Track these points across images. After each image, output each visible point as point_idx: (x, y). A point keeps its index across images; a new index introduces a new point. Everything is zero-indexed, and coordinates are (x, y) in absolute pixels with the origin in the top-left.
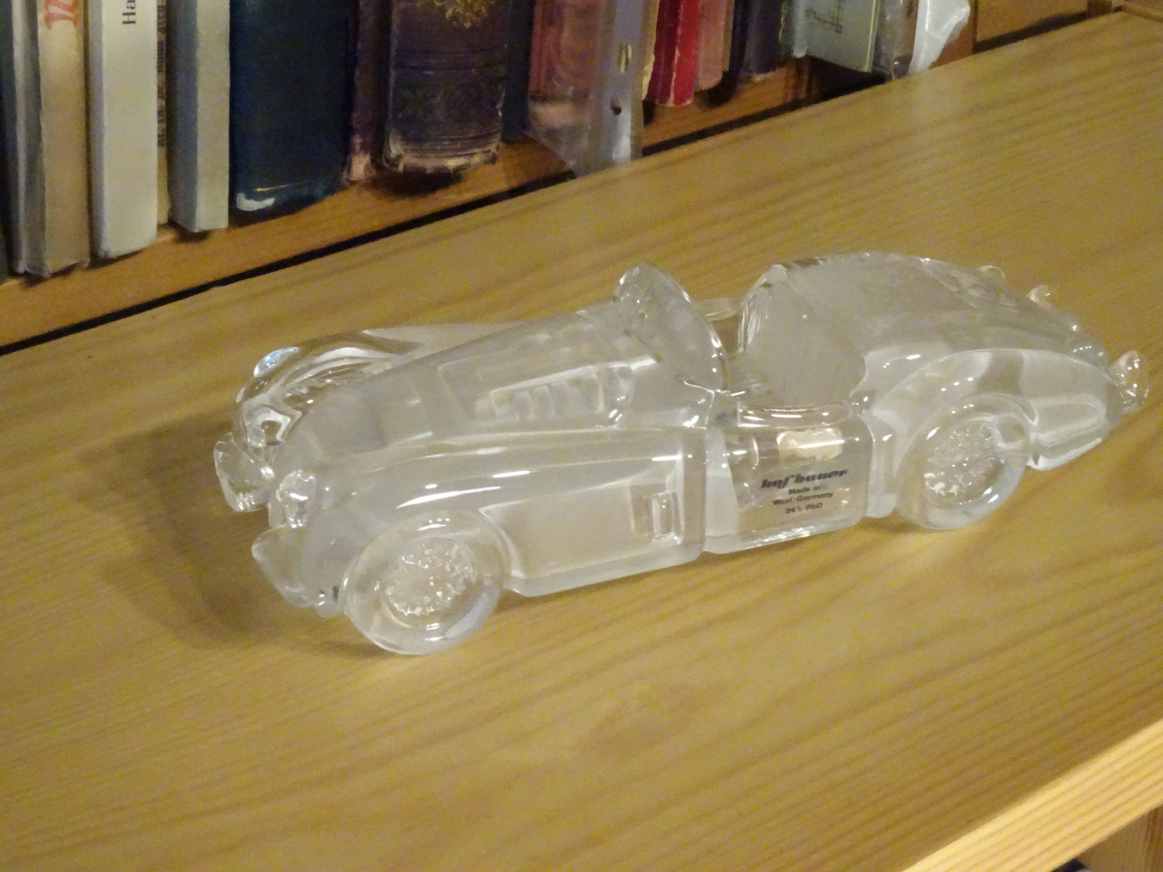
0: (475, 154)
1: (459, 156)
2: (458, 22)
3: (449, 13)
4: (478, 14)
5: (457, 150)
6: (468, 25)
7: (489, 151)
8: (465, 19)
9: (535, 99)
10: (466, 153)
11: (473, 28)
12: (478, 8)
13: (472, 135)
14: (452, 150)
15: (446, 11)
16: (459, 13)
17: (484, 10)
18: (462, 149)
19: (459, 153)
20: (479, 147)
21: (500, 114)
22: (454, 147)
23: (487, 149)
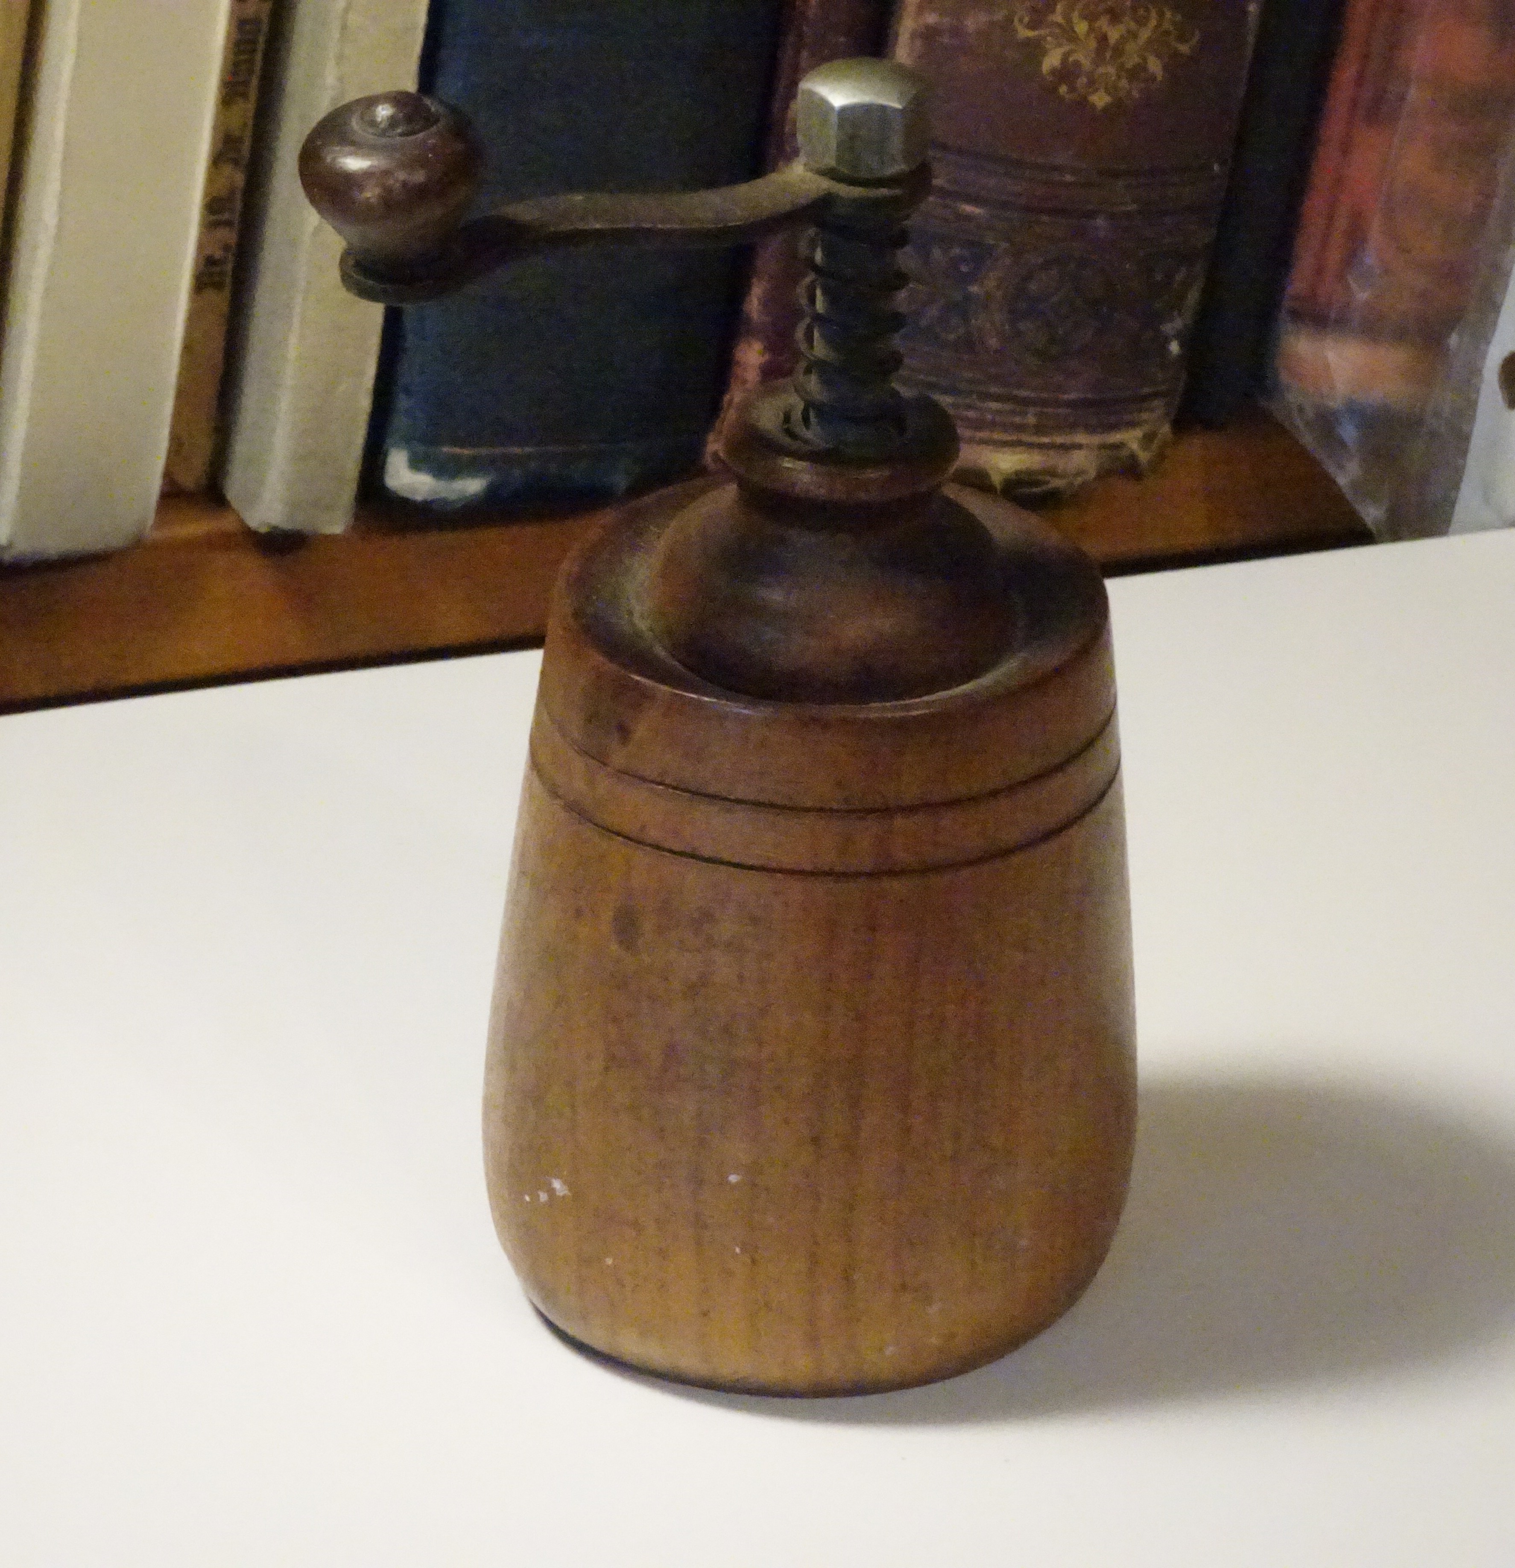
0: (1079, 447)
1: (1031, 446)
2: (1072, 89)
3: (1052, 61)
4: (1137, 73)
5: (1021, 428)
6: (1100, 100)
7: (1118, 446)
8: (1092, 83)
9: (1297, 316)
10: (1046, 440)
11: (1117, 108)
12: (1137, 60)
13: (1073, 396)
14: (1005, 427)
15: (1044, 53)
16: (1077, 64)
17: (1155, 66)
18: (1039, 429)
19: (1026, 438)
20: (1091, 429)
21: (1174, 347)
22: (1017, 420)
23: (1116, 437)
